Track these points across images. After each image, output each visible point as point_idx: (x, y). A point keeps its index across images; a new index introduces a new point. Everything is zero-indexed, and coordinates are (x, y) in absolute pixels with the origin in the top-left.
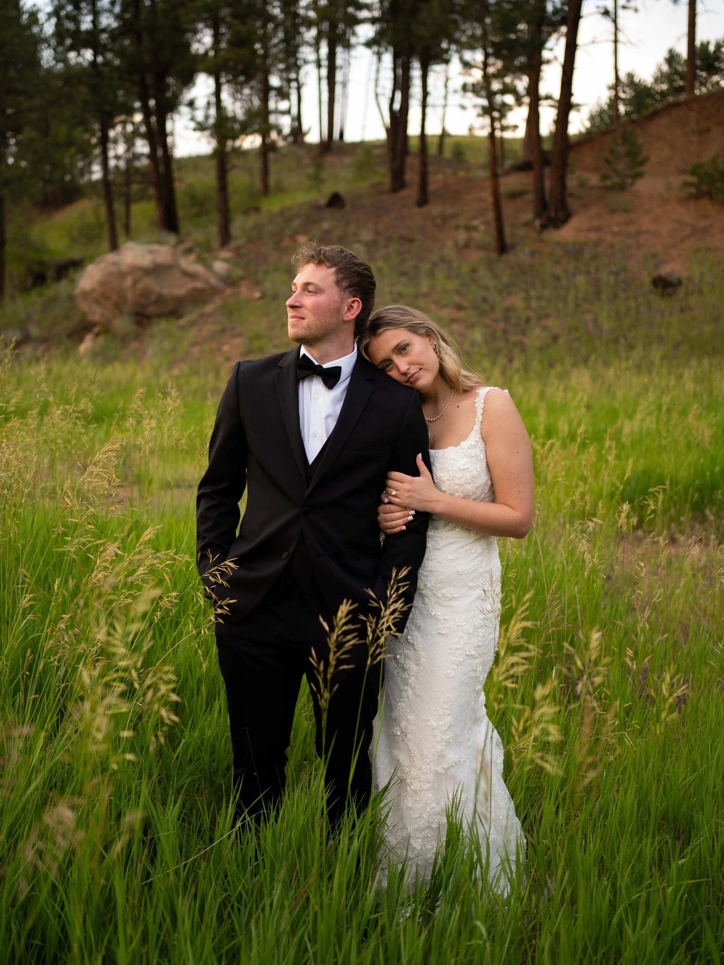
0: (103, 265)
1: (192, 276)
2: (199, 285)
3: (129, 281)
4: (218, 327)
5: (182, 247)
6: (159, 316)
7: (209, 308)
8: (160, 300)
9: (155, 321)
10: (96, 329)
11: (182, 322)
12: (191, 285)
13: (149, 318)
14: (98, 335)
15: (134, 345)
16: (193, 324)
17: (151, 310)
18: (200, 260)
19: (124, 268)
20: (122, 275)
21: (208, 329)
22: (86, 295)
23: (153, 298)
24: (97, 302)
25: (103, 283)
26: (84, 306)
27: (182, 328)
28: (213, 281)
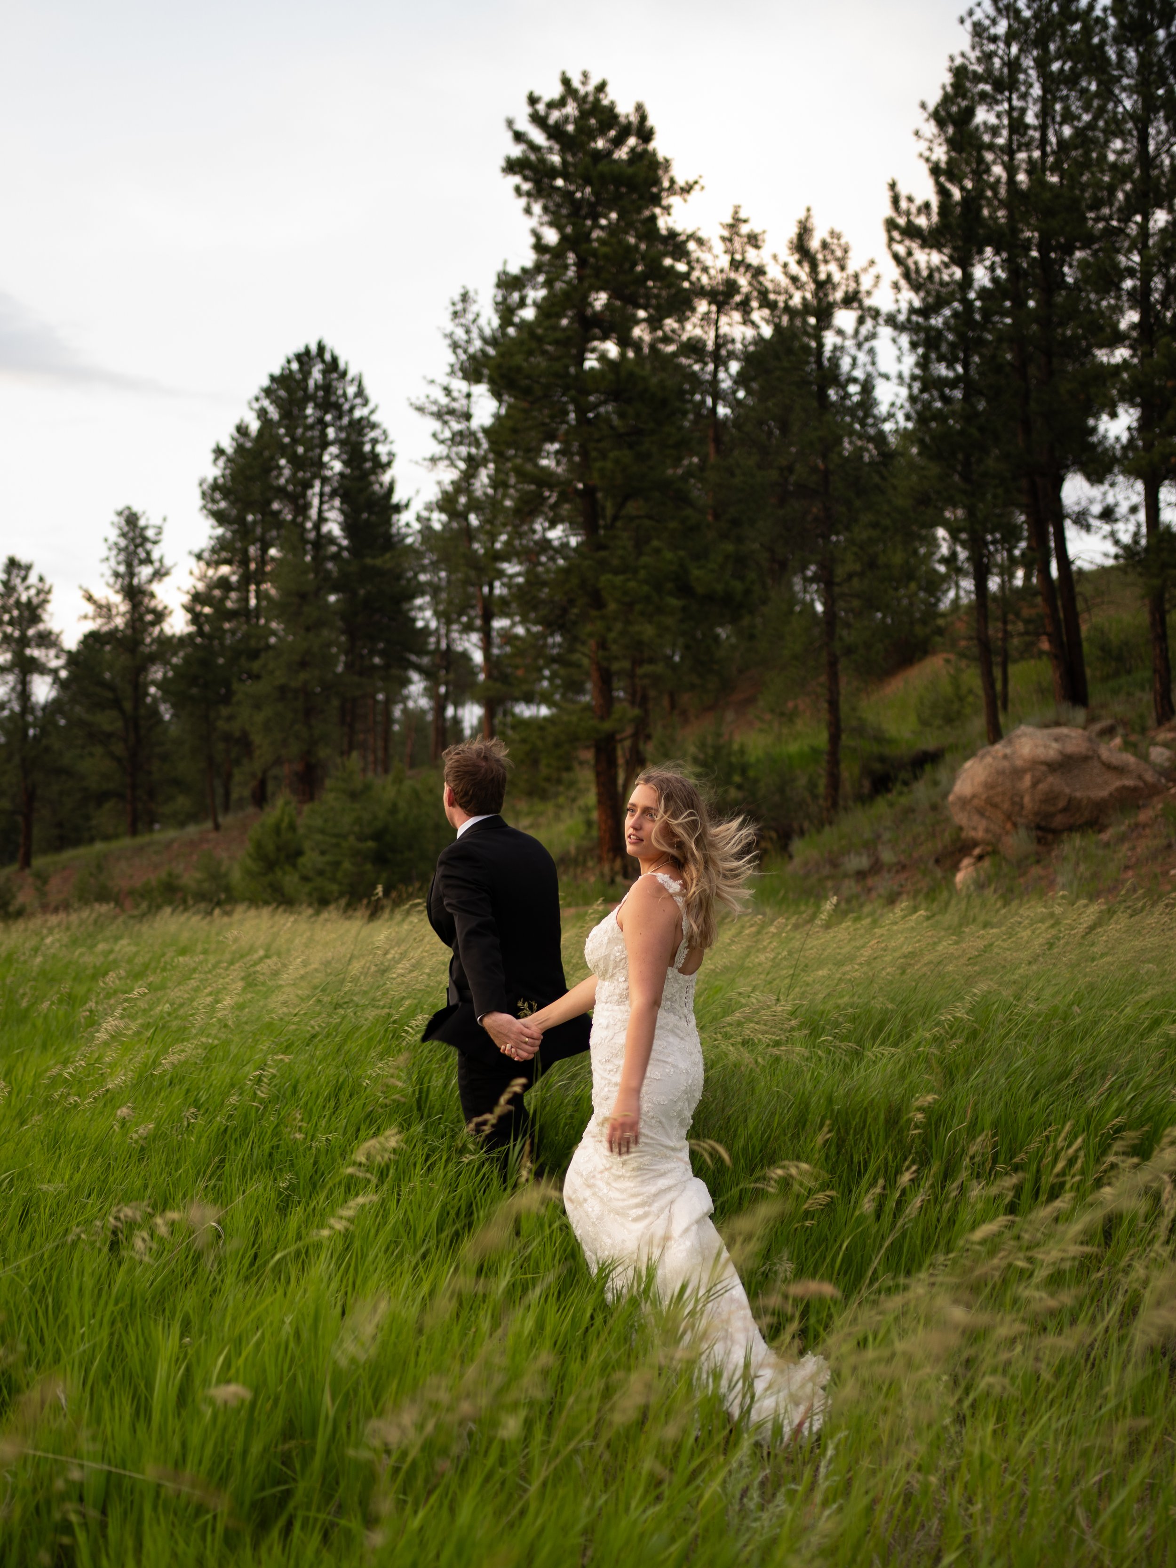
0: (989, 760)
1: (1119, 770)
2: (1129, 782)
3: (1027, 780)
4: (1161, 842)
5: (1098, 727)
6: (1071, 829)
7: (1143, 816)
8: (1072, 806)
9: (1065, 836)
10: (977, 851)
11: (1105, 836)
12: (1118, 783)
13: (1056, 833)
14: (980, 858)
15: (1036, 871)
16: (1122, 838)
17: (1058, 821)
18: (1128, 745)
19: (1019, 763)
20: (1017, 773)
21: (1144, 846)
22: (964, 802)
23: (1061, 804)
24: (981, 813)
25: (989, 786)
26: (960, 818)
27: (1107, 845)
28: (1150, 777)
